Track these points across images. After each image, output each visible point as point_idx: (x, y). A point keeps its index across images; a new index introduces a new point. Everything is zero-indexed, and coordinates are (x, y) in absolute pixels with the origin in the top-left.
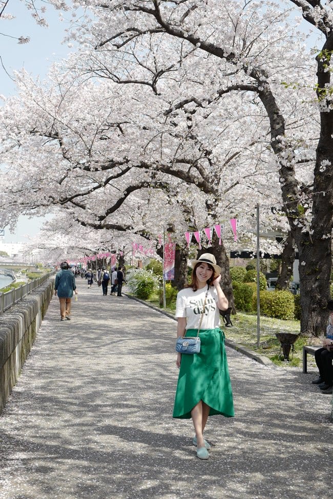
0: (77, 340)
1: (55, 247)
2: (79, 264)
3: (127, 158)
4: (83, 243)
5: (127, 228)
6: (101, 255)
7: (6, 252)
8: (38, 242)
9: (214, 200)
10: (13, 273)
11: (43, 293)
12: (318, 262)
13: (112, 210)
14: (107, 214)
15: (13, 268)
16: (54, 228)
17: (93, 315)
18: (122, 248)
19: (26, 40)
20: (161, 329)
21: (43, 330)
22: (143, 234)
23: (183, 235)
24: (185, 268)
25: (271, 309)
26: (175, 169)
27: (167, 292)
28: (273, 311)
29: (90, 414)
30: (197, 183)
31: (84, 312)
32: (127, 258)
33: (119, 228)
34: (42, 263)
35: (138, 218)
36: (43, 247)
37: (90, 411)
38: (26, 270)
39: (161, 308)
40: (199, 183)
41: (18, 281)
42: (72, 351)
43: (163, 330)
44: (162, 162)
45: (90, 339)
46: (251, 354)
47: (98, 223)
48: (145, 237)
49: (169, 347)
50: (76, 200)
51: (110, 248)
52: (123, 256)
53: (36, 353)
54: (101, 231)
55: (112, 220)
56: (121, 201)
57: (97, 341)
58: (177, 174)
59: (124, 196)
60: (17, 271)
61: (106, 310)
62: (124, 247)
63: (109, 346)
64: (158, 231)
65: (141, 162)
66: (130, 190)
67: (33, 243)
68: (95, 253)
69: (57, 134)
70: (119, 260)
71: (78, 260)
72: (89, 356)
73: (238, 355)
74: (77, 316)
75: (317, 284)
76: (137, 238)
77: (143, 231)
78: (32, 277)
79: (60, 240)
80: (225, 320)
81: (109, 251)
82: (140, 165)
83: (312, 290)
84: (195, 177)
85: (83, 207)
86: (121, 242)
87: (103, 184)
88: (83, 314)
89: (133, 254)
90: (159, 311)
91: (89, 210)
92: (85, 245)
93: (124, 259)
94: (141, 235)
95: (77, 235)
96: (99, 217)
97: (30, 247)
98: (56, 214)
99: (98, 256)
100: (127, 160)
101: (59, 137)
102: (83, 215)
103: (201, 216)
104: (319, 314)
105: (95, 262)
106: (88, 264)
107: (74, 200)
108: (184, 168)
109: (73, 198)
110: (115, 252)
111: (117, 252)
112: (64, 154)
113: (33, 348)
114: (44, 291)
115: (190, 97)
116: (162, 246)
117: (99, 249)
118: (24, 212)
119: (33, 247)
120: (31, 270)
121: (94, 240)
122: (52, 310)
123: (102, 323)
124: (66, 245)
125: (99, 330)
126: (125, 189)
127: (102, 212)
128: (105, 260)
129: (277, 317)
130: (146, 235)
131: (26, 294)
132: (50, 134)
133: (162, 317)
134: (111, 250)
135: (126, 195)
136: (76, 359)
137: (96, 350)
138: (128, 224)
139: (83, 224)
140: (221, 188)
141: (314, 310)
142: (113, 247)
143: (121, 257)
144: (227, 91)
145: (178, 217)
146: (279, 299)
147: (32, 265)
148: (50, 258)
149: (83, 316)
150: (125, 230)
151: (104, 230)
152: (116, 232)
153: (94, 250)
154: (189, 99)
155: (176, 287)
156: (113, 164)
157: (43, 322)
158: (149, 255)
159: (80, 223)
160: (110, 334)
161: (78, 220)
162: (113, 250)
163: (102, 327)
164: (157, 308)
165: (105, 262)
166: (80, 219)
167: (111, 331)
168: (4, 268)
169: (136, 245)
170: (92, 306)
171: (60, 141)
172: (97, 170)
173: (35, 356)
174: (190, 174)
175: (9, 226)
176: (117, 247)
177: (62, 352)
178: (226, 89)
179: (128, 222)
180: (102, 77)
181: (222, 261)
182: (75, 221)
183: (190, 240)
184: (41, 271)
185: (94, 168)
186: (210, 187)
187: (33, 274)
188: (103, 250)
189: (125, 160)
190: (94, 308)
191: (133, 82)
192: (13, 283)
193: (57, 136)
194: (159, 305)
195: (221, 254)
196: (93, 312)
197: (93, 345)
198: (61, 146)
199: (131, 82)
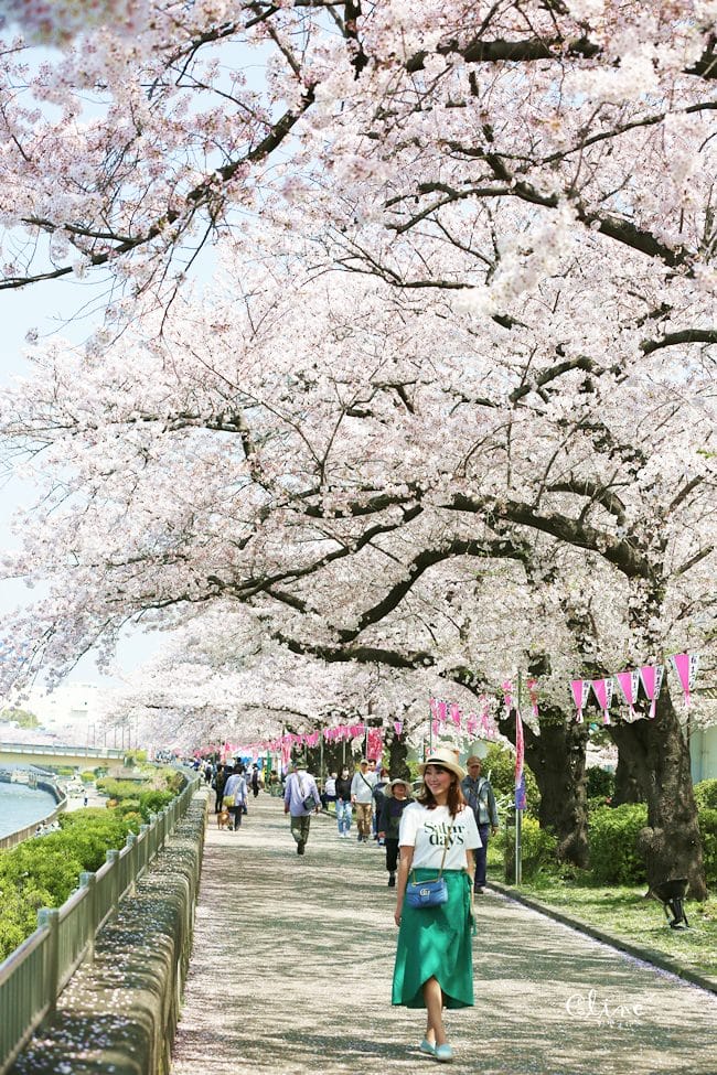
0: (289, 950)
1: (200, 704)
2: (264, 754)
3: (418, 484)
4: (283, 696)
5: (415, 661)
6: (337, 732)
7: (34, 713)
8: (147, 689)
9: (646, 597)
10: (56, 782)
13: (373, 616)
14: (363, 625)
15: (54, 763)
17: (320, 897)
18: (400, 713)
20: (501, 933)
21: (204, 926)
22: (461, 676)
23: (564, 687)
24: (578, 776)
26: (544, 512)
27: (524, 840)
29: (343, 1066)
30: (604, 550)
31: (298, 890)
32: (413, 742)
33: (395, 660)
34: (149, 750)
35: (447, 633)
36: (159, 704)
37: (342, 1062)
38: (96, 772)
39: (509, 884)
40: (608, 548)
41: (72, 805)
42: (283, 970)
43: (507, 933)
44: (512, 496)
45: (323, 948)
46: (708, 982)
47: (336, 647)
48: (468, 686)
49: (515, 968)
50: (280, 587)
51: (364, 711)
52: (403, 736)
53: (204, 970)
54: (338, 668)
55: (382, 636)
56: (400, 590)
57: (342, 952)
58: (555, 526)
59: (410, 577)
60: (67, 772)
61: (357, 888)
62: (406, 708)
63: (371, 963)
64: (506, 672)
65: (457, 497)
66: (425, 560)
67: (132, 693)
68: (318, 725)
69: (236, 421)
70: (390, 748)
71: (264, 743)
72: (323, 981)
73: (678, 986)
76: (444, 689)
77: (461, 669)
78: (119, 793)
80: (669, 911)
81: (362, 719)
82: (452, 503)
84: (597, 534)
85: (300, 606)
86: (393, 695)
87: (355, 547)
88: (298, 895)
89: (434, 729)
90: (502, 891)
91: (315, 617)
92: (290, 702)
93: (407, 742)
94: (456, 680)
96: (339, 632)
97: (123, 703)
98: (225, 619)
99: (325, 731)
100: (418, 489)
101: (242, 428)
102: (294, 625)
103: (616, 638)
105: (316, 751)
106: (294, 755)
107: (273, 587)
108: (569, 507)
109: (272, 581)
110: (378, 723)
111: (386, 724)
112: (253, 474)
113: (194, 962)
115: (575, 357)
116: (513, 712)
117: (329, 714)
118: (135, 617)
119: (131, 704)
120: (111, 774)
123: (349, 916)
124: (232, 700)
125: (344, 930)
126: (412, 557)
127: (349, 620)
128: (349, 745)
130: (471, 680)
132: (220, 420)
133: (507, 905)
134: (367, 717)
135: (415, 575)
136: (296, 985)
137: (340, 970)
138: (418, 647)
139: (295, 647)
140: (670, 560)
142: (374, 707)
143: (396, 736)
144: (663, 345)
145: (554, 639)
147: (116, 757)
150: (410, 666)
151: (351, 664)
152: (384, 669)
153: (315, 715)
154: (571, 360)
155: (551, 827)
157: (198, 909)
158: (481, 732)
159: (285, 645)
160: (370, 940)
161: (278, 636)
162: (373, 716)
163: (350, 924)
164: (496, 883)
165: (349, 751)
166: (286, 634)
167: (374, 934)
168: (25, 764)
169: (442, 705)
170: (317, 876)
171: (243, 438)
172: (339, 515)
173: (203, 976)
174: (585, 527)
175: (93, 654)
176: (383, 708)
177: (263, 971)
178: (662, 339)
179: (419, 642)
180: (355, 270)
181: (670, 758)
182: (272, 638)
183: (584, 700)
184: (144, 775)
185: (331, 511)
186: (637, 559)
187: (122, 784)
188: (343, 715)
189: (415, 493)
190: (326, 882)
191: (435, 285)
192: (59, 810)
193: (238, 424)
194: (502, 878)
195: (665, 739)
196: (321, 891)
197: (332, 961)
198: (247, 453)
199: (429, 285)
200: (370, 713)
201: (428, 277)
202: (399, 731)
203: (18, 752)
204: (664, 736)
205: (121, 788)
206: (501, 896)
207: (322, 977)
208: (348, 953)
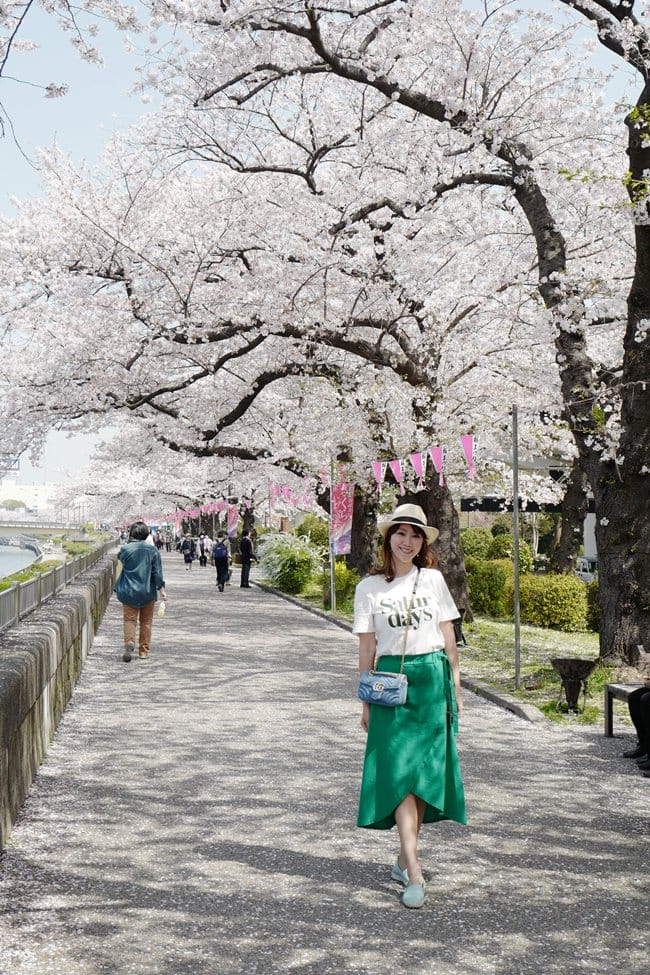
0: (162, 674)
1: (119, 491)
2: (165, 524)
3: (257, 317)
4: (173, 485)
5: (258, 455)
6: (209, 508)
7: (24, 501)
8: (85, 482)
9: (429, 399)
10: (37, 544)
11: (97, 583)
12: (633, 519)
13: (228, 420)
14: (220, 427)
15: (37, 533)
16: (118, 454)
17: (193, 624)
18: (249, 494)
19: (61, 90)
20: (326, 652)
22: (291, 465)
23: (367, 466)
24: (372, 532)
25: (541, 612)
26: (351, 338)
27: (337, 578)
28: (545, 615)
30: (396, 366)
31: (176, 618)
32: (258, 513)
33: (244, 455)
34: (94, 523)
35: (279, 434)
36: (93, 492)
37: (189, 814)
38: (63, 538)
39: (327, 610)
40: (399, 365)
41: (46, 558)
42: (153, 695)
43: (330, 653)
44: (327, 325)
45: (188, 671)
46: (503, 701)
47: (202, 444)
48: (295, 472)
49: (342, 687)
50: (158, 400)
51: (226, 493)
52: (252, 509)
53: (84, 699)
54: (207, 461)
55: (229, 438)
56: (246, 402)
57: (202, 675)
58: (357, 348)
59: (253, 392)
60: (44, 538)
61: (219, 616)
62: (254, 491)
63: (225, 686)
64: (320, 460)
65: (286, 326)
66: (264, 379)
67: (76, 485)
68: (197, 504)
69: (121, 272)
70: (243, 517)
71: (164, 516)
72: (186, 706)
73: (477, 702)
74: (163, 627)
75: (631, 562)
76: (278, 474)
77: (291, 460)
78: (75, 550)
79: (129, 479)
81: (224, 499)
82: (284, 331)
83: (622, 574)
84: (391, 354)
85: (173, 414)
86: (248, 482)
87: (213, 369)
88: (175, 622)
89: (271, 505)
90: (323, 616)
91: (185, 420)
92: (176, 488)
93: (254, 513)
94: (286, 468)
95: (160, 467)
96: (204, 433)
97: (70, 492)
98: (122, 427)
99: (202, 508)
100: (258, 321)
101: (126, 277)
102: (174, 430)
103: (404, 430)
104: (636, 620)
105: (196, 521)
106: (183, 524)
107: (156, 400)
108: (370, 335)
109: (153, 396)
110: (235, 501)
111: (240, 502)
112: (135, 311)
113: (77, 691)
114: (97, 578)
115: (381, 198)
116: (328, 490)
117: (203, 496)
118: (58, 425)
119: (75, 492)
120: (71, 538)
121: (194, 478)
122: (113, 615)
123: (211, 640)
124: (139, 488)
125: (206, 653)
126: (255, 378)
127: (210, 424)
128: (217, 516)
129: (552, 626)
130: (297, 468)
131: (64, 584)
132: (108, 272)
133: (327, 627)
134: (228, 497)
135: (257, 391)
136: (161, 712)
137: (200, 693)
138: (261, 446)
139: (174, 446)
140: (442, 374)
141: (625, 613)
142: (232, 491)
143: (247, 510)
144: (452, 187)
145: (358, 434)
146: (556, 590)
147: (74, 528)
148: (110, 513)
149: (174, 626)
150: (255, 458)
151: (214, 458)
152: (238, 462)
153: (194, 497)
154: (378, 201)
155: (355, 569)
156: (231, 330)
157: (95, 639)
158: (303, 506)
159: (167, 445)
160: (228, 662)
161: (163, 439)
162: (232, 497)
163: (210, 647)
164: (317, 610)
165: (217, 521)
166: (167, 437)
167: (229, 656)
168: (19, 534)
169: (277, 487)
170: (192, 606)
171: (127, 285)
172: (199, 341)
173: (82, 706)
174: (381, 348)
175: (28, 453)
176: (239, 490)
177: (135, 697)
178: (451, 181)
179: (261, 442)
180: (208, 160)
181: (444, 518)
182: (158, 440)
183: (383, 476)
184: (91, 539)
185: (193, 338)
186: (420, 373)
187: (76, 544)
188: (212, 496)
189: (255, 322)
190: (196, 611)
191: (269, 169)
192: (36, 562)
193: (122, 275)
194: (321, 604)
195: (441, 505)
196: (193, 619)
197: (194, 684)
198: (129, 294)
199: (264, 169)
200: (230, 495)
201: (263, 164)
202: (249, 507)
203: (13, 526)
204: (440, 503)
205: (76, 548)
206: (322, 619)
207: (184, 702)
208: (207, 675)
